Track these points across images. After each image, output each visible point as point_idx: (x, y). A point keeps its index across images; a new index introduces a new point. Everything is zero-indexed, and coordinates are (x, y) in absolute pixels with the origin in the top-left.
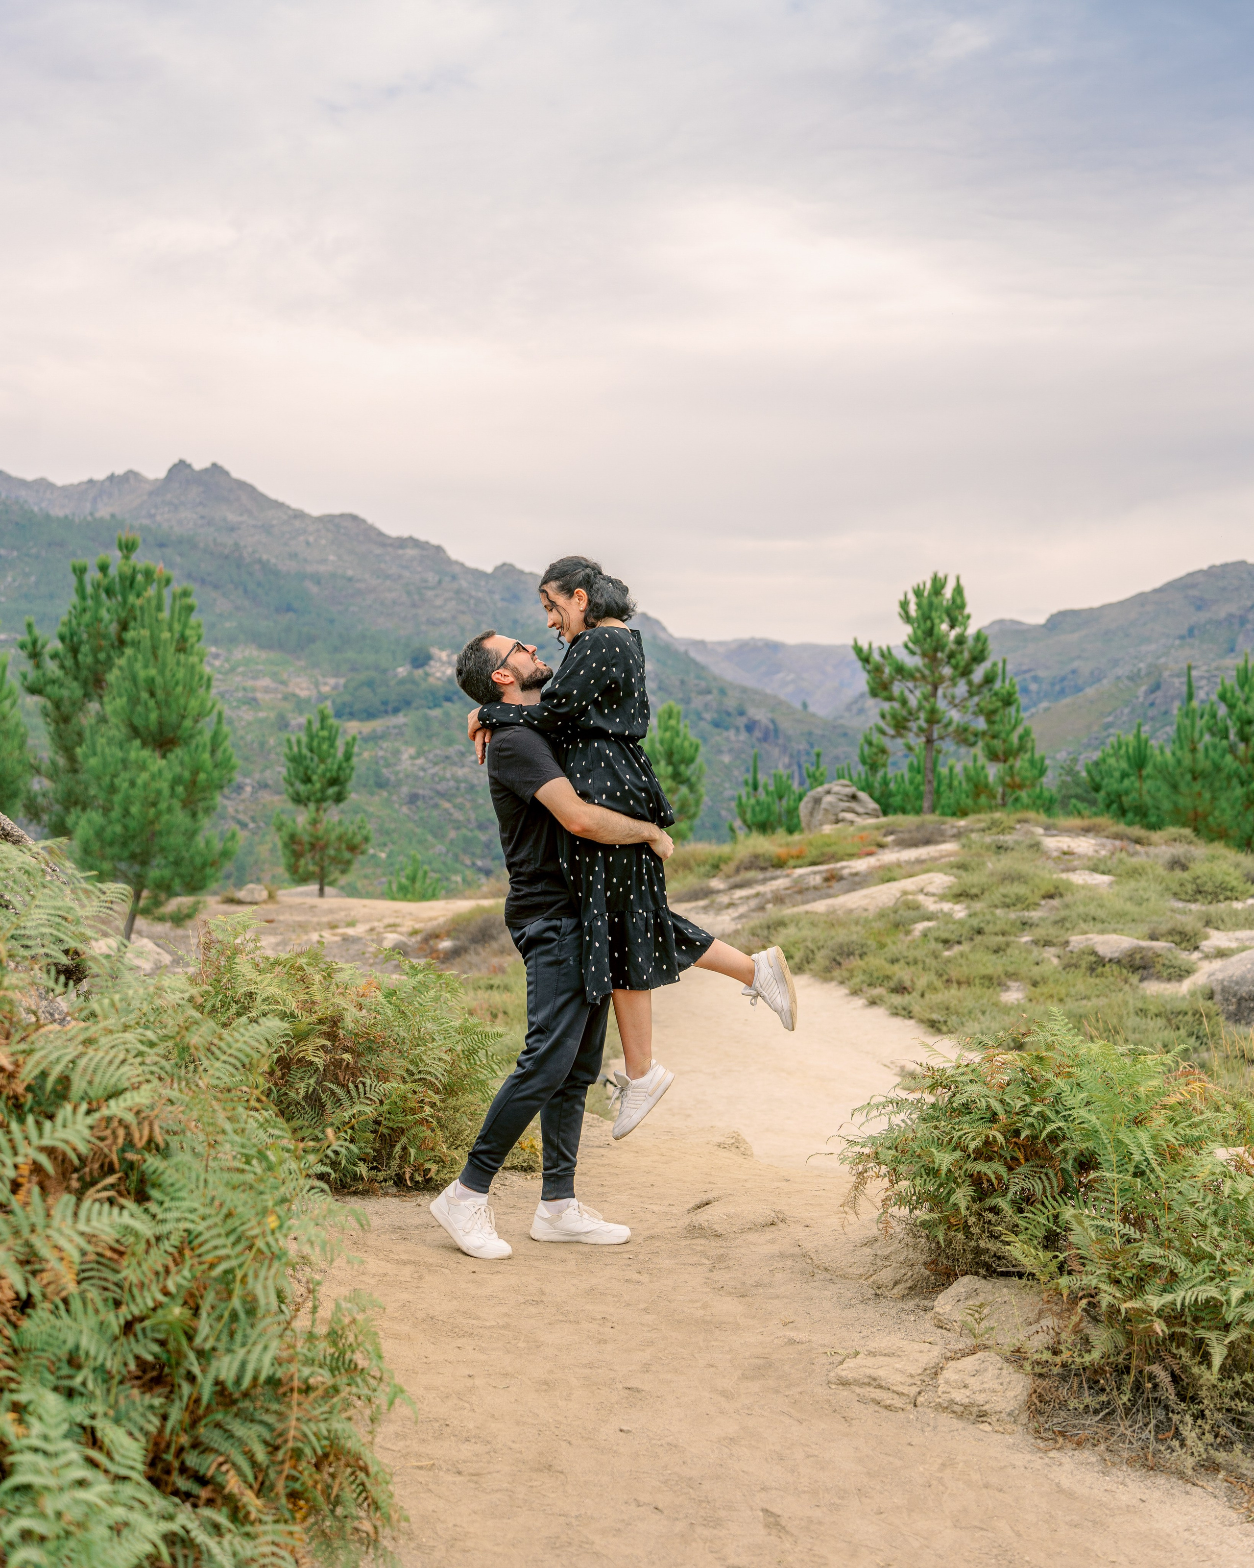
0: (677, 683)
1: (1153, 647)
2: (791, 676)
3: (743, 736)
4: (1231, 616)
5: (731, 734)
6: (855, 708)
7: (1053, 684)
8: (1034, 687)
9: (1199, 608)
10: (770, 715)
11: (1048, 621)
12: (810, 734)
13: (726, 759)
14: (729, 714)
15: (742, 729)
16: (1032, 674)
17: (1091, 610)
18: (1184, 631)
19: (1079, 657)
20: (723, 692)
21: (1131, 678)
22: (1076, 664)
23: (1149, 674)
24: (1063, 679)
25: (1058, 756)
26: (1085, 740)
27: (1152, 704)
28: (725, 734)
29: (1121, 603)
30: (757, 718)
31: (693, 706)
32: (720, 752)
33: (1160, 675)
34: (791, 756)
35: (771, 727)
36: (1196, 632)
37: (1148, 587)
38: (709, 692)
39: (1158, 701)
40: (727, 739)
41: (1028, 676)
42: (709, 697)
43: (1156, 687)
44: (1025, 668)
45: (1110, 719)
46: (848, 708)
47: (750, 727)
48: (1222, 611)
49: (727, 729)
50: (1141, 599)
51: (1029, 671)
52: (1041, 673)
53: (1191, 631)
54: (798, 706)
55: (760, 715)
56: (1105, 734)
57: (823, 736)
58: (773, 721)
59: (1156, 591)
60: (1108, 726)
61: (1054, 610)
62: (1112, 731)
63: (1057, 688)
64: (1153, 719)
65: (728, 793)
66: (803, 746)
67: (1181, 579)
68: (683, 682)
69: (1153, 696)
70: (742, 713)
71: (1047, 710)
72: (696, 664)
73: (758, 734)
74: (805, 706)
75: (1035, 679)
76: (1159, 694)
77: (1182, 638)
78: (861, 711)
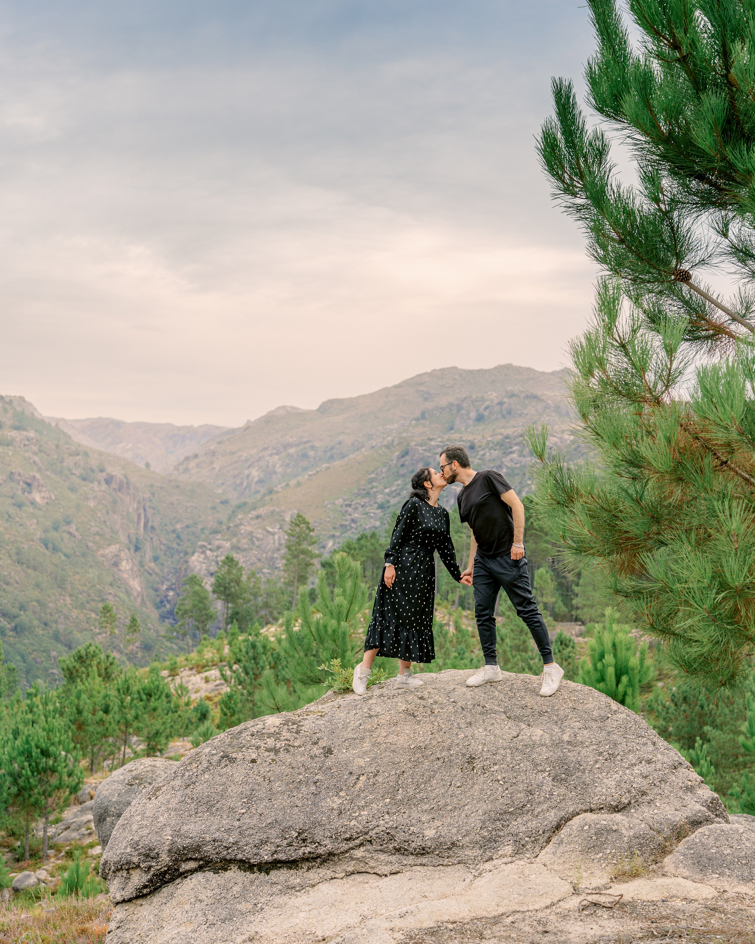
0: (54, 447)
1: (395, 426)
2: (130, 445)
3: (104, 487)
4: (451, 405)
5: (95, 485)
6: (181, 468)
7: (326, 452)
8: (311, 453)
9: (426, 399)
10: (123, 472)
11: (321, 406)
12: (152, 486)
13: (92, 504)
14: (93, 471)
15: (103, 482)
16: (311, 444)
17: (351, 399)
18: (418, 414)
19: (343, 433)
20: (86, 454)
21: (387, 447)
22: (341, 437)
23: (400, 443)
24: (332, 448)
25: (337, 502)
26: (356, 491)
27: (403, 465)
28: (91, 485)
29: (372, 394)
30: (114, 474)
31: (65, 464)
32: (87, 499)
33: (408, 444)
34: (139, 502)
35: (124, 480)
36: (427, 415)
37: (390, 385)
38: (78, 454)
39: (406, 463)
40: (92, 489)
41: (307, 445)
42: (78, 458)
43: (405, 453)
44: (305, 440)
45: (373, 476)
46: (176, 468)
47: (109, 481)
48: (443, 402)
49: (92, 482)
50: (385, 392)
51: (308, 442)
52: (317, 444)
53: (423, 416)
54: (142, 465)
55: (117, 472)
56: (370, 486)
57: (162, 488)
58: (125, 476)
59: (396, 387)
60: (371, 481)
61: (325, 399)
62: (375, 484)
63: (328, 454)
64: (403, 476)
65: (94, 529)
66: (147, 495)
67: (413, 378)
68: (57, 446)
69: (403, 459)
70: (102, 471)
71: (327, 468)
72: (65, 434)
73: (114, 485)
74: (148, 465)
75: (313, 448)
76: (407, 458)
77: (417, 419)
78: (186, 470)
